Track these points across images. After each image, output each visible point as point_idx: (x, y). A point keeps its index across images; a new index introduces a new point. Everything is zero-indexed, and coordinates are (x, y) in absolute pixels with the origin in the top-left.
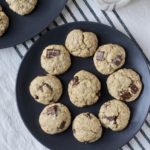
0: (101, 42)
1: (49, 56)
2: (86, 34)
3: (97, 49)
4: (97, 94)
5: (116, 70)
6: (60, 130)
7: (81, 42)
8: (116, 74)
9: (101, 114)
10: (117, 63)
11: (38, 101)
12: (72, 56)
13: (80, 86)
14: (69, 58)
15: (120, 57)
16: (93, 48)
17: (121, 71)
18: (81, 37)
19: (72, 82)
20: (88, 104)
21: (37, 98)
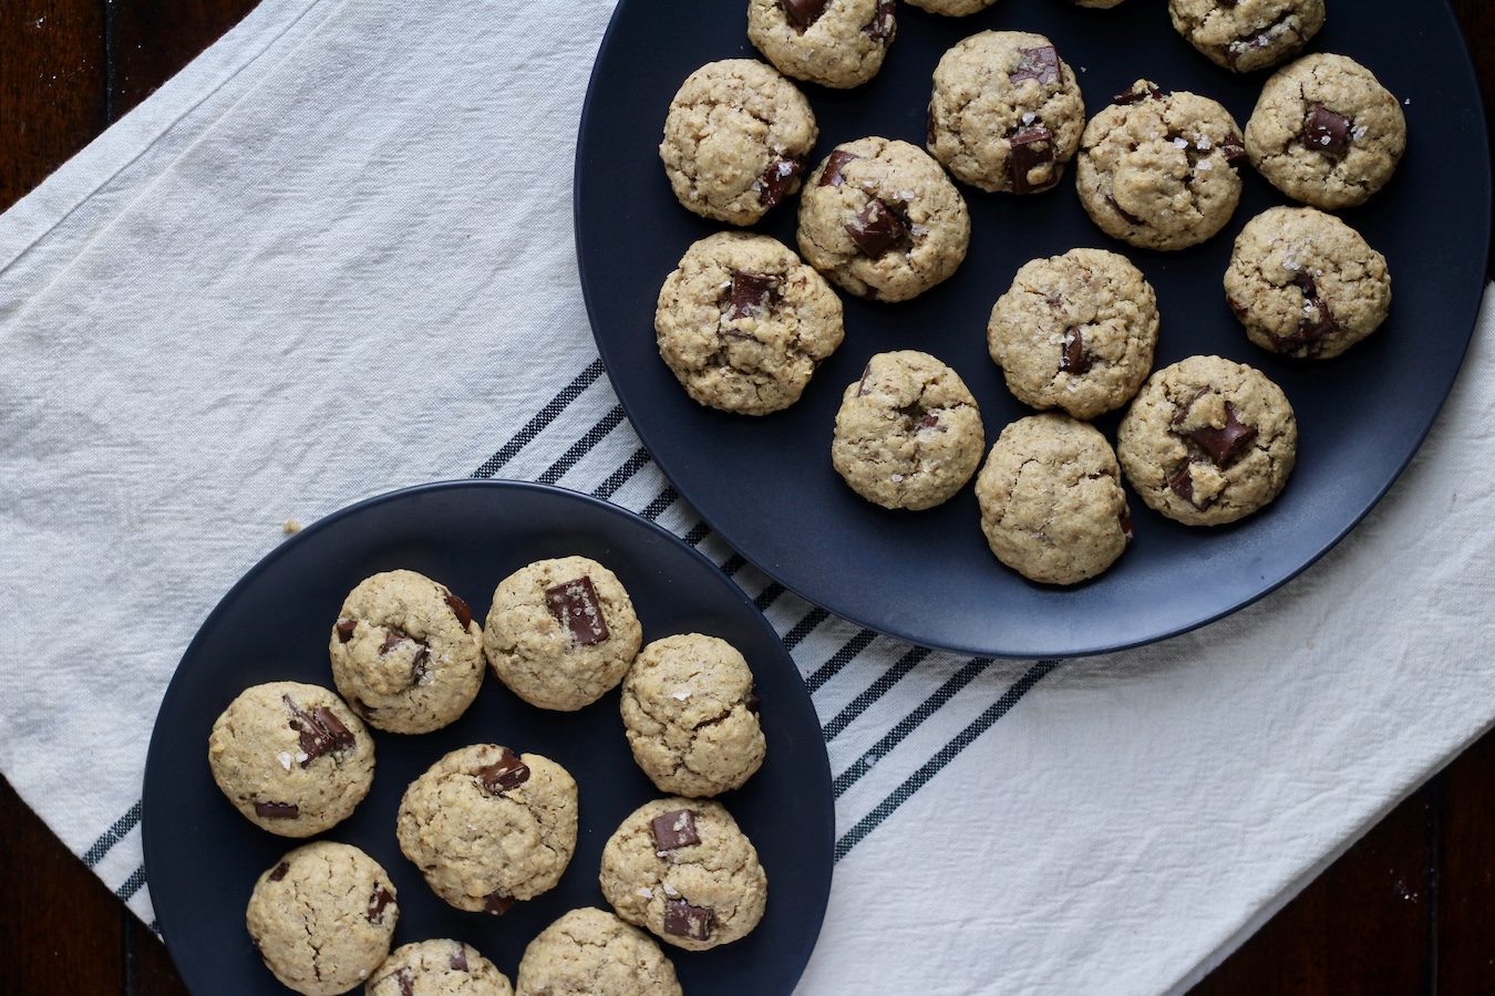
0: (740, 802)
1: (560, 601)
2: (742, 722)
3: (702, 799)
4: (492, 899)
5: (644, 932)
6: (248, 810)
7: (692, 716)
8: (629, 939)
9: (413, 954)
10: (676, 923)
11: (337, 647)
12: (613, 698)
13: (487, 809)
14: (593, 691)
15: (711, 921)
16: (694, 786)
17: (651, 956)
18: (715, 707)
19: (495, 755)
20: (434, 879)
21: (346, 635)
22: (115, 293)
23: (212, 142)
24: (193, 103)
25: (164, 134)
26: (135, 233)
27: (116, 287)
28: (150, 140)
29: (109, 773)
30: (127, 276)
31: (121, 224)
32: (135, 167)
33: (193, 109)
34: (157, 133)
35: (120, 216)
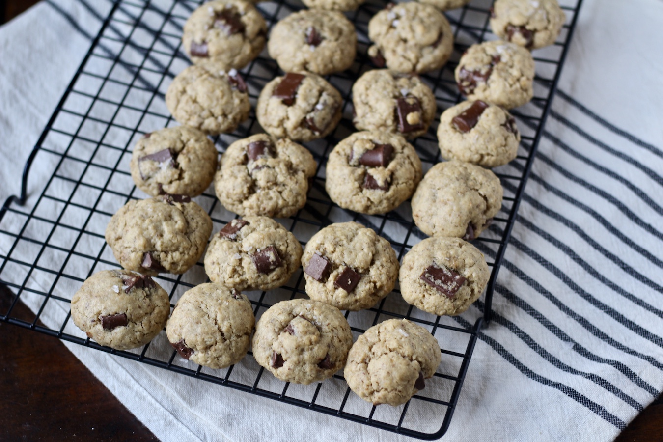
22: (267, 433)
23: (176, 388)
24: (153, 401)
25: (172, 414)
26: (231, 425)
27: (264, 433)
28: (175, 421)
29: (564, 421)
30: (257, 428)
31: (225, 430)
32: (191, 427)
33: (156, 400)
34: (171, 417)
35: (221, 431)
